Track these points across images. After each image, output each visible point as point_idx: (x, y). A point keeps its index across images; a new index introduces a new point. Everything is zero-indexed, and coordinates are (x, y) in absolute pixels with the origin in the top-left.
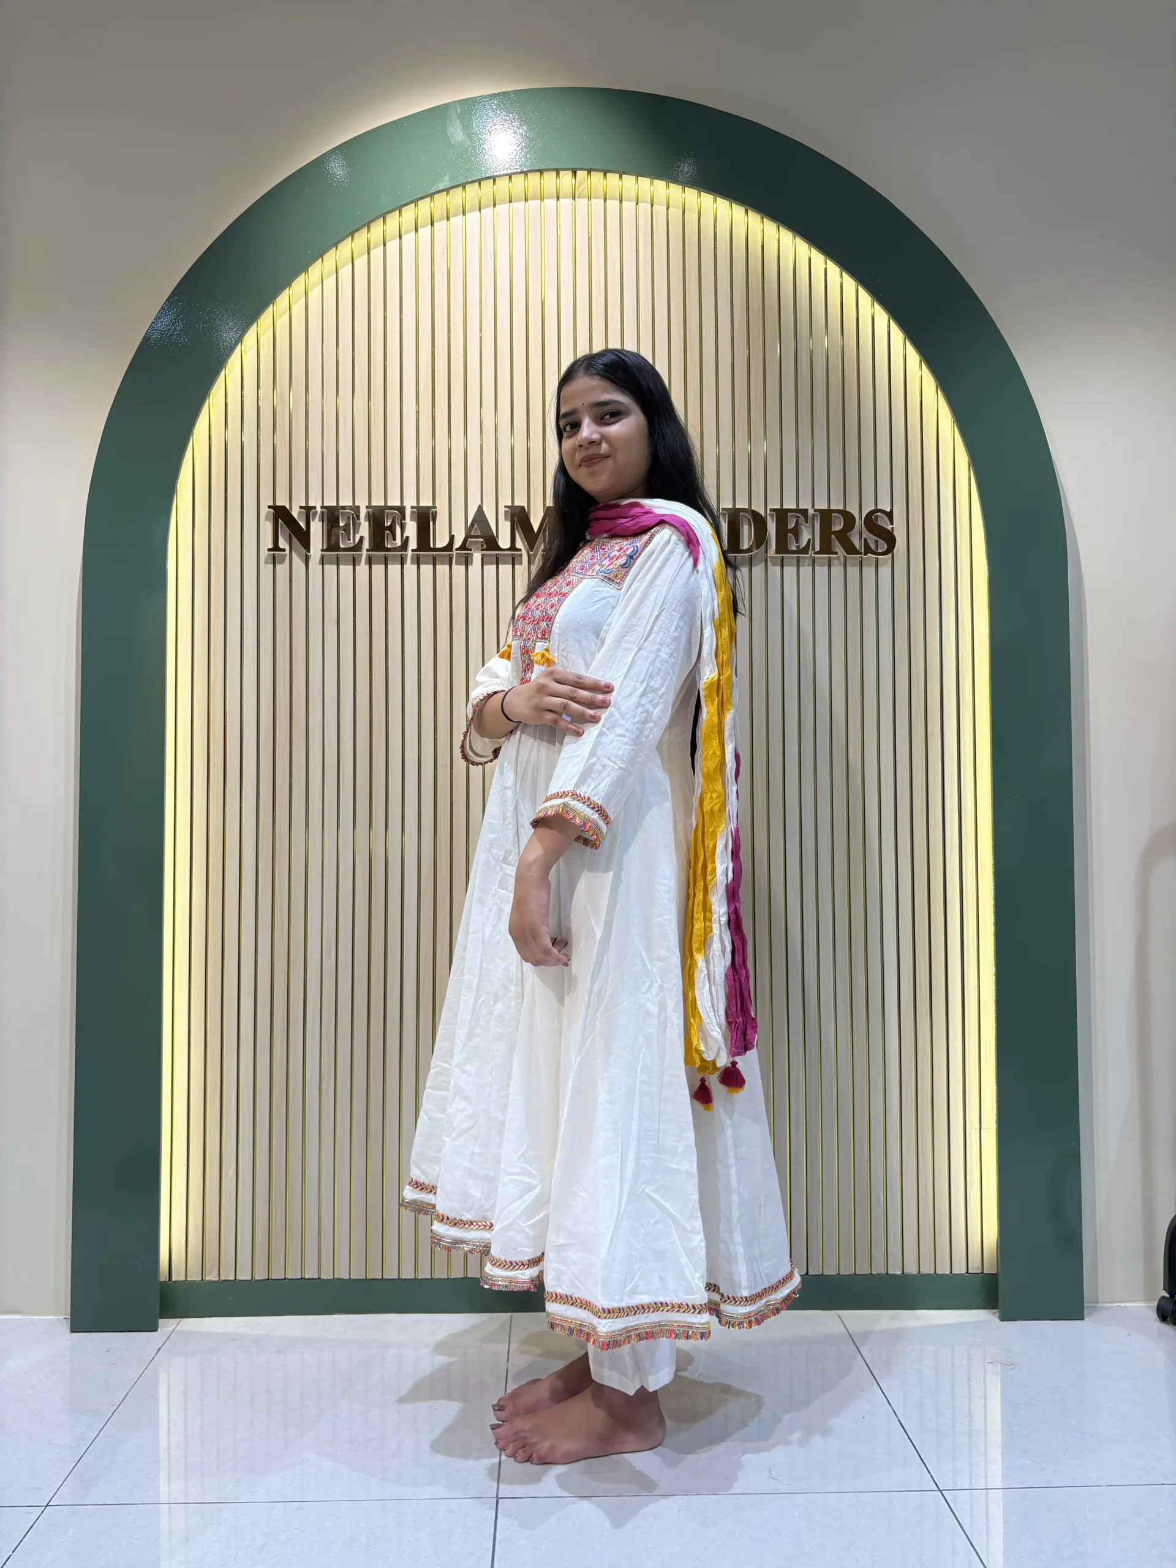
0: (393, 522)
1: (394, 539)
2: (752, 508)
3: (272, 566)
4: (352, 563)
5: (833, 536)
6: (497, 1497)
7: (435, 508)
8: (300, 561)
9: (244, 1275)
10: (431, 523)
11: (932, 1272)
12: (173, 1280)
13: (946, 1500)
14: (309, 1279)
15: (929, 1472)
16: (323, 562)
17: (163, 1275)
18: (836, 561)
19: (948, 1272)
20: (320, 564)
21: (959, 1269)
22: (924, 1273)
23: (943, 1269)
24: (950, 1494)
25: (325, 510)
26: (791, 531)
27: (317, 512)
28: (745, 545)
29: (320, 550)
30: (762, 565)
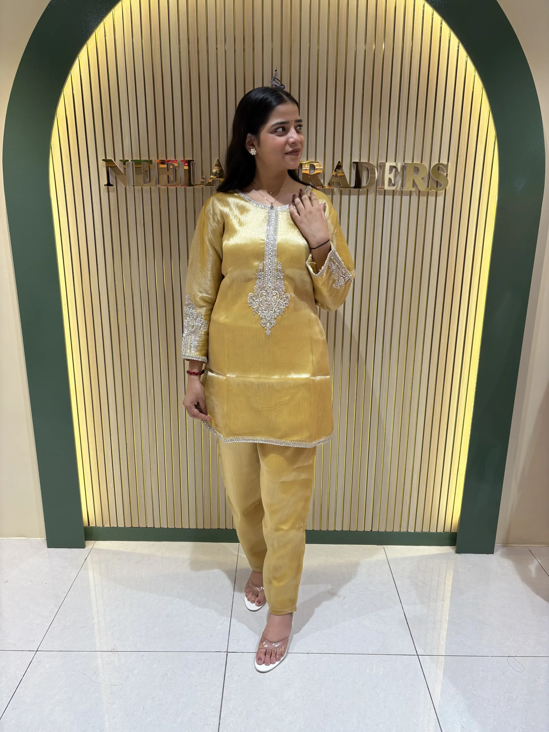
2: (370, 162)
3: (107, 194)
4: (150, 193)
6: (227, 652)
7: (194, 161)
8: (121, 190)
9: (121, 525)
11: (428, 531)
12: (90, 526)
13: (420, 661)
14: (150, 528)
15: (414, 644)
17: (86, 524)
18: (414, 193)
19: (435, 532)
21: (440, 530)
22: (424, 532)
23: (433, 530)
24: (422, 658)
25: (134, 162)
27: (130, 163)
28: (364, 183)
29: (132, 186)
30: (374, 195)
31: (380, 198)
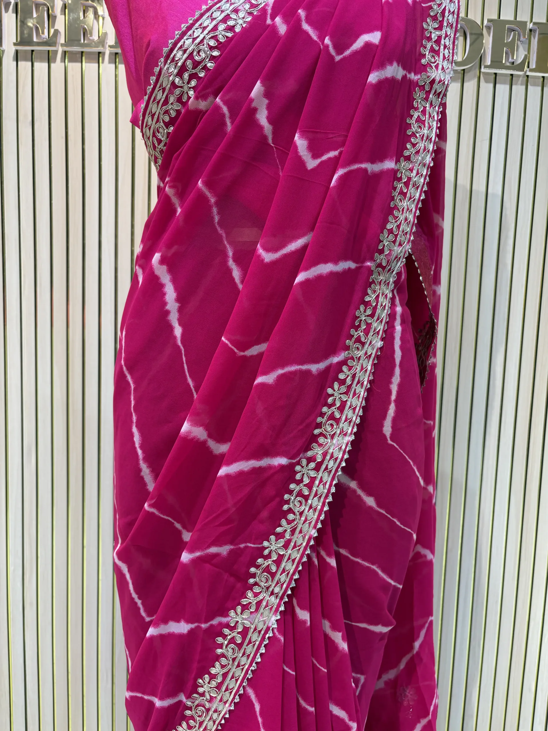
4: (47, 61)
16: (17, 57)
20: (14, 60)
29: (12, 44)
30: (475, 81)
31: (487, 88)
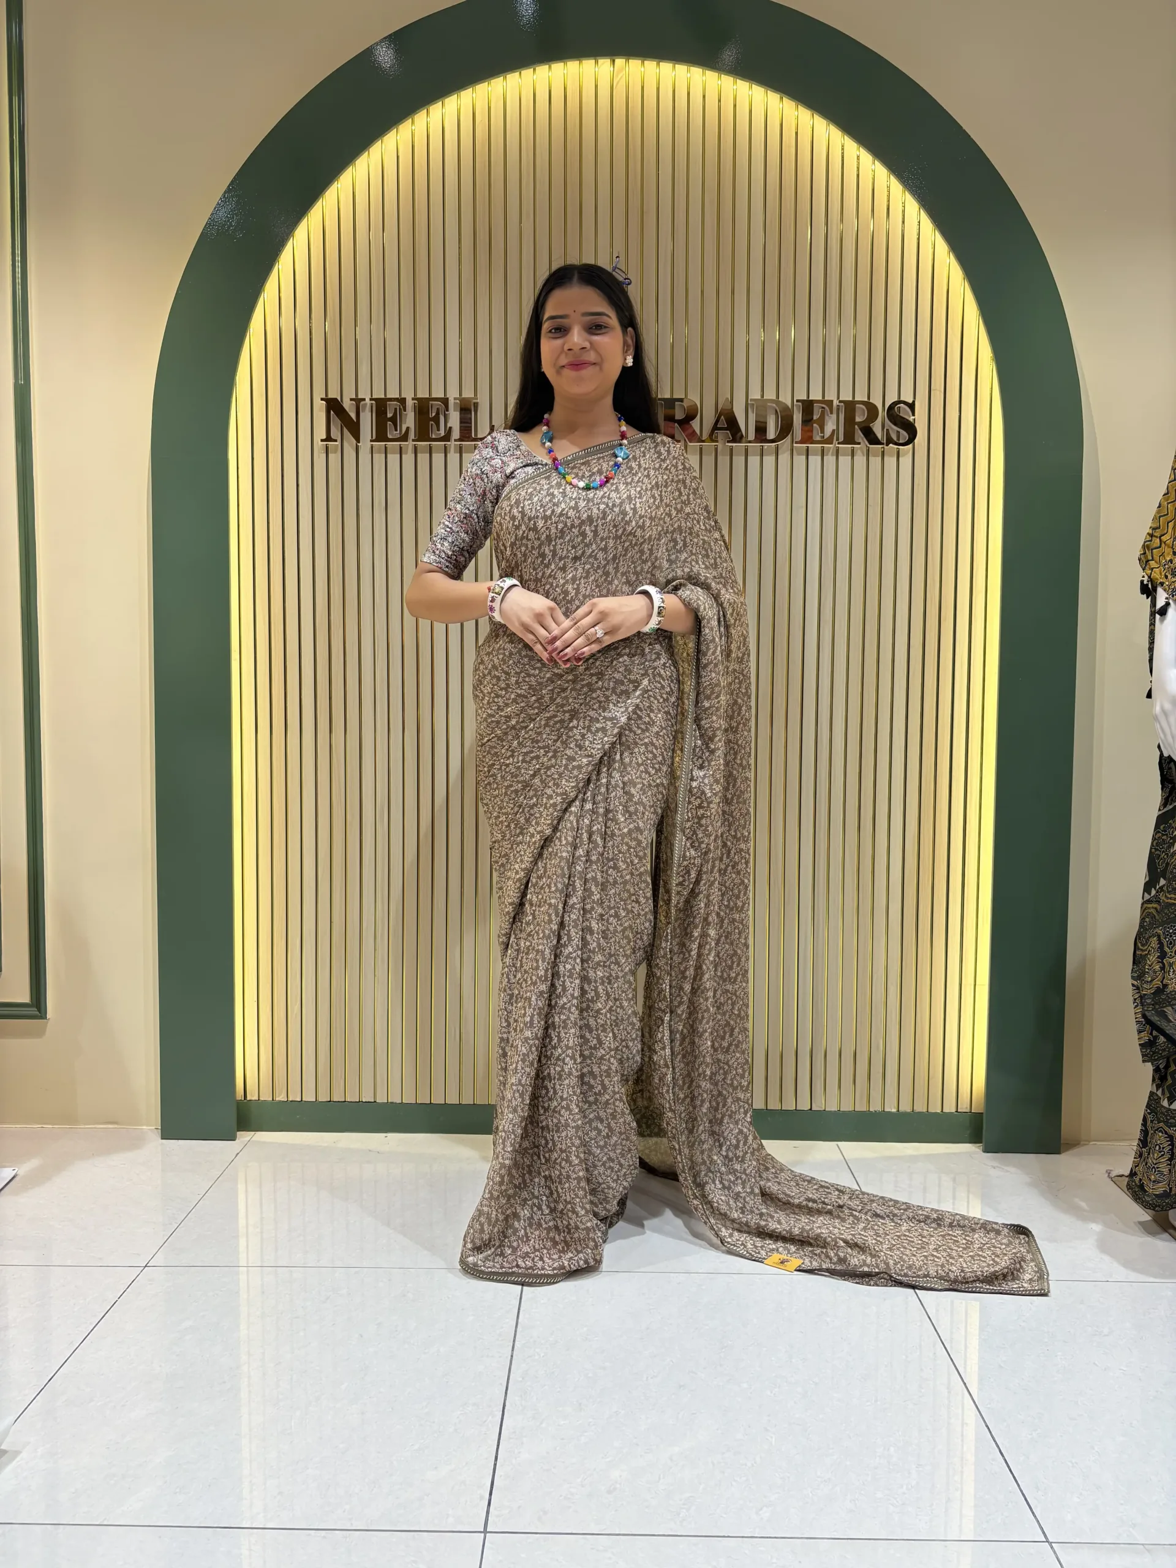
0: (438, 414)
1: (438, 430)
2: (779, 400)
3: (324, 455)
4: (399, 453)
5: (856, 426)
7: (477, 399)
8: (350, 448)
9: (309, 1097)
10: (473, 413)
11: (925, 1110)
12: (248, 1099)
14: (366, 1102)
16: (372, 451)
17: (240, 1094)
18: (859, 452)
19: (939, 1111)
20: (369, 454)
21: (950, 1108)
22: (917, 1111)
23: (935, 1108)
25: (374, 402)
26: (816, 421)
27: (366, 404)
28: (771, 434)
29: (369, 440)
30: (788, 454)
31: (800, 460)
